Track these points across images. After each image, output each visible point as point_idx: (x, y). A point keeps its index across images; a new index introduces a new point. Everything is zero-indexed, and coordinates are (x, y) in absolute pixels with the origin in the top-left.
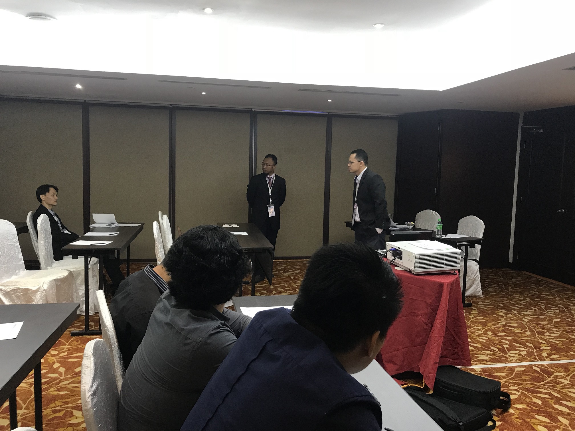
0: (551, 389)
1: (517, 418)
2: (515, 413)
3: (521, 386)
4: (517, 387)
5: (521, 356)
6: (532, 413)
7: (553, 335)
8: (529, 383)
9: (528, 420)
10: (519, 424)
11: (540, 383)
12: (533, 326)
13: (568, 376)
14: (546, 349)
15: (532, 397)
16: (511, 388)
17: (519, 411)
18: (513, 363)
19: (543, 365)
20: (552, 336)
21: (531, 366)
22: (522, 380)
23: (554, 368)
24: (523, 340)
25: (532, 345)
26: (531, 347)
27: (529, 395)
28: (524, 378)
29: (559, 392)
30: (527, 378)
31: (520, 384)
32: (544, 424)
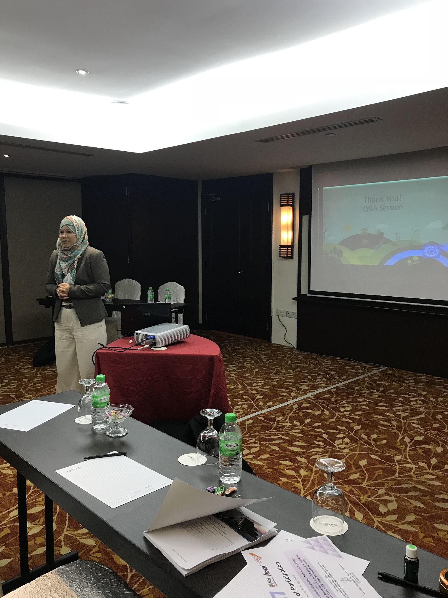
0: (280, 434)
1: (268, 468)
2: (264, 464)
3: (257, 438)
4: (254, 440)
5: (245, 410)
6: (276, 460)
7: (259, 384)
8: (261, 434)
9: (276, 467)
10: (271, 473)
11: (270, 431)
12: (241, 380)
13: (286, 418)
14: (260, 399)
15: (270, 446)
16: (250, 441)
17: (266, 462)
18: (241, 417)
19: (264, 414)
20: (259, 386)
21: (255, 418)
22: (255, 432)
23: (274, 414)
24: (240, 394)
25: (248, 397)
26: (248, 399)
27: (266, 444)
28: (255, 429)
29: (287, 435)
30: (258, 429)
31: (256, 436)
32: (289, 467)
